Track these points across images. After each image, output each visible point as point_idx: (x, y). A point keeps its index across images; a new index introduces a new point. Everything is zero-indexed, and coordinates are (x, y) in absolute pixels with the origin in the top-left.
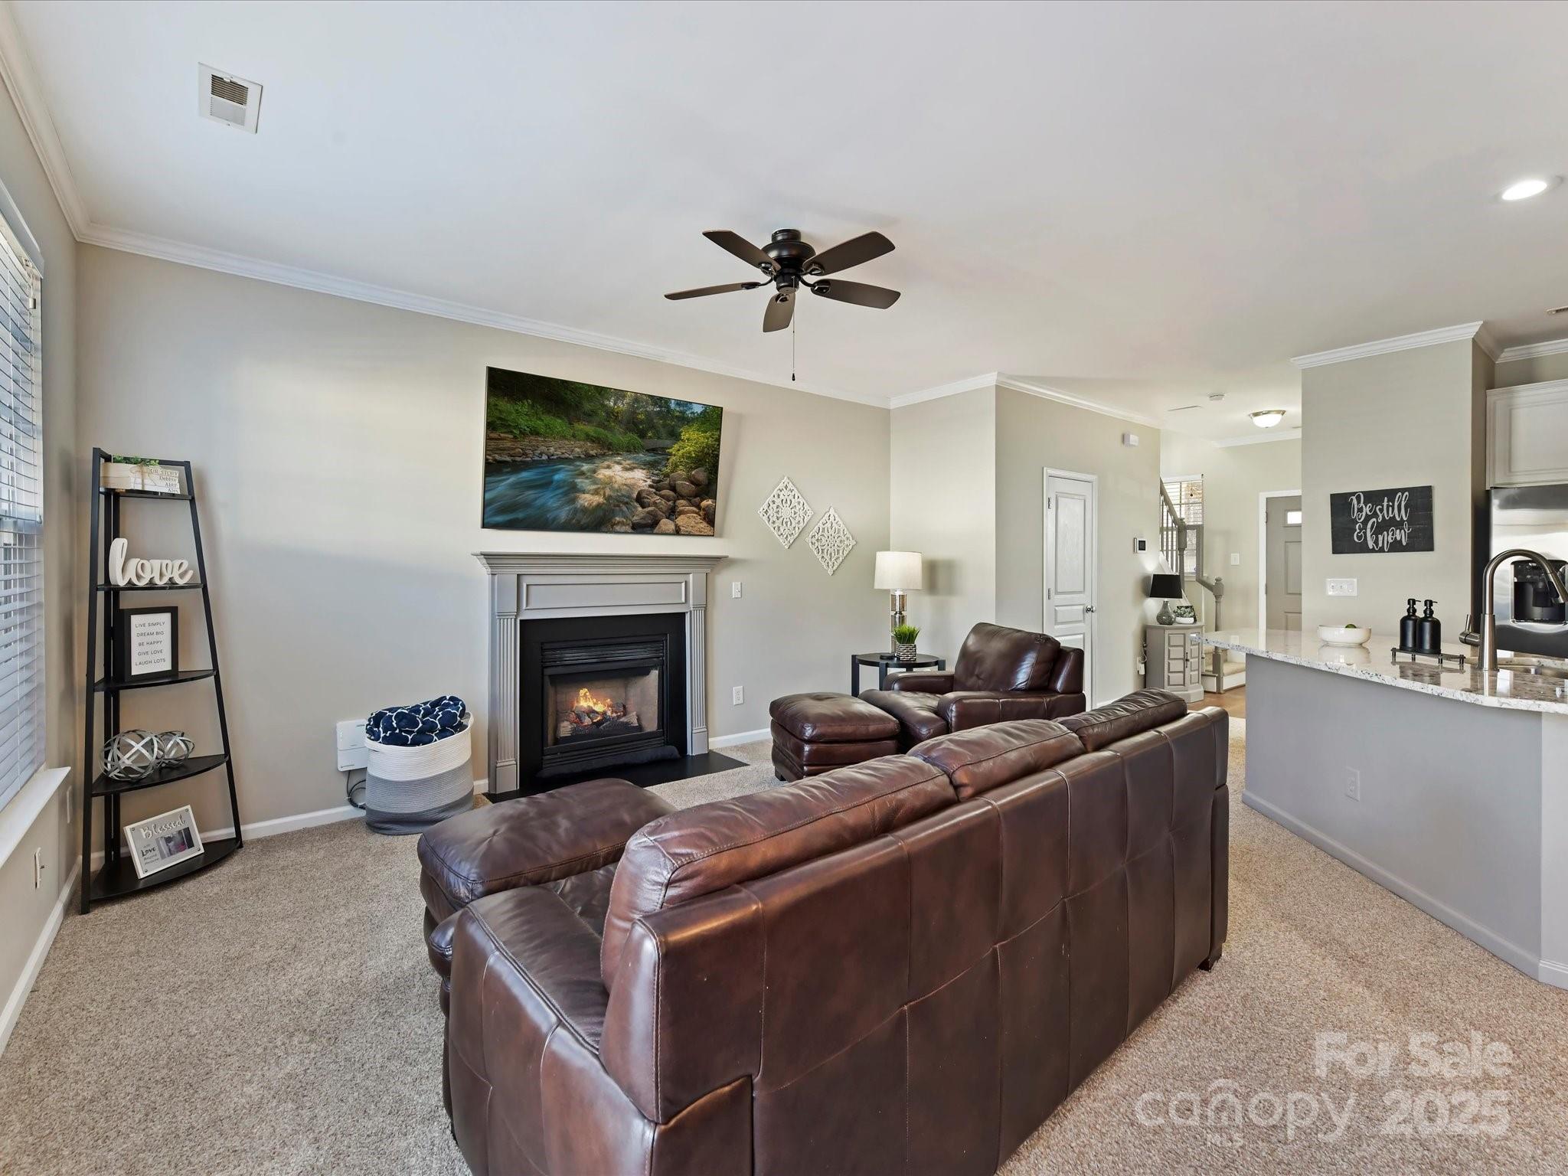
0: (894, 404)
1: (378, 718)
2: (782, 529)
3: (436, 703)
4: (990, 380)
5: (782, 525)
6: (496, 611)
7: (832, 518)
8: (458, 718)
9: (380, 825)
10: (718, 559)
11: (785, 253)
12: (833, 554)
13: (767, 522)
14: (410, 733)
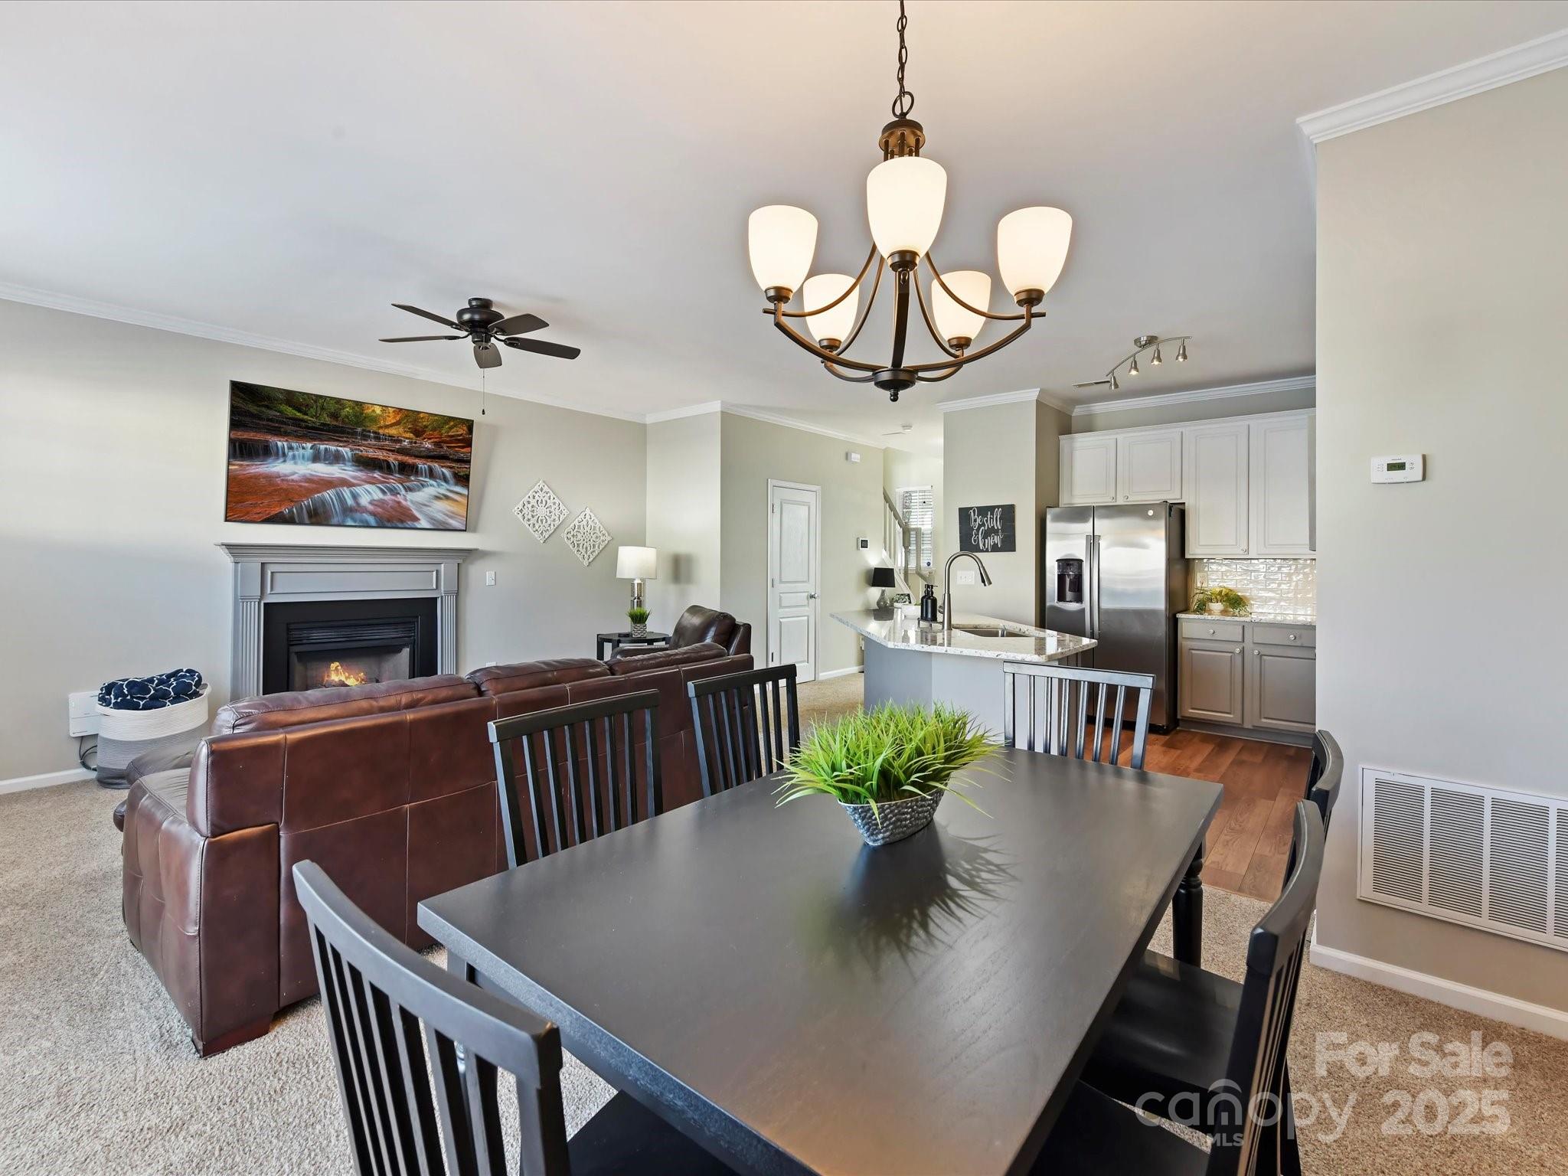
0: (649, 420)
1: (109, 688)
2: (537, 527)
3: (174, 674)
4: (716, 407)
5: (538, 522)
6: (239, 595)
7: (588, 517)
8: (194, 687)
9: (110, 781)
10: (469, 551)
11: (477, 317)
12: (589, 548)
13: (522, 520)
14: (142, 699)
